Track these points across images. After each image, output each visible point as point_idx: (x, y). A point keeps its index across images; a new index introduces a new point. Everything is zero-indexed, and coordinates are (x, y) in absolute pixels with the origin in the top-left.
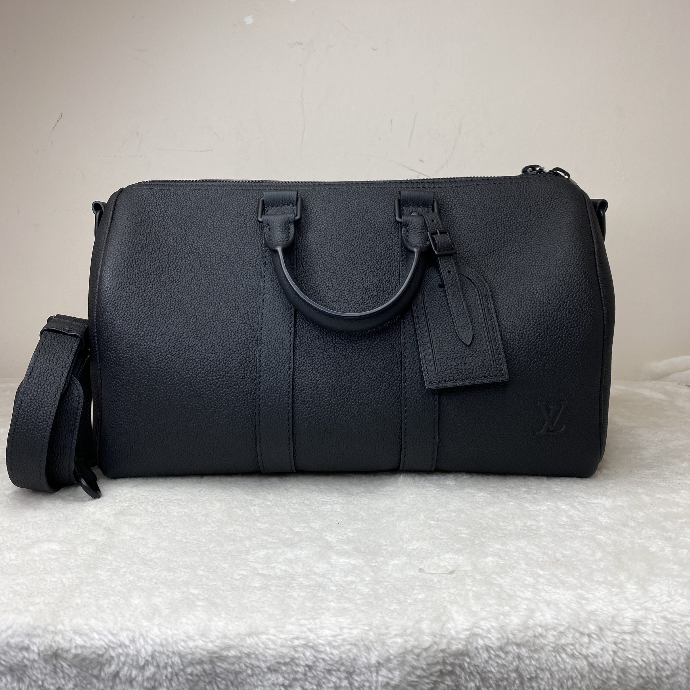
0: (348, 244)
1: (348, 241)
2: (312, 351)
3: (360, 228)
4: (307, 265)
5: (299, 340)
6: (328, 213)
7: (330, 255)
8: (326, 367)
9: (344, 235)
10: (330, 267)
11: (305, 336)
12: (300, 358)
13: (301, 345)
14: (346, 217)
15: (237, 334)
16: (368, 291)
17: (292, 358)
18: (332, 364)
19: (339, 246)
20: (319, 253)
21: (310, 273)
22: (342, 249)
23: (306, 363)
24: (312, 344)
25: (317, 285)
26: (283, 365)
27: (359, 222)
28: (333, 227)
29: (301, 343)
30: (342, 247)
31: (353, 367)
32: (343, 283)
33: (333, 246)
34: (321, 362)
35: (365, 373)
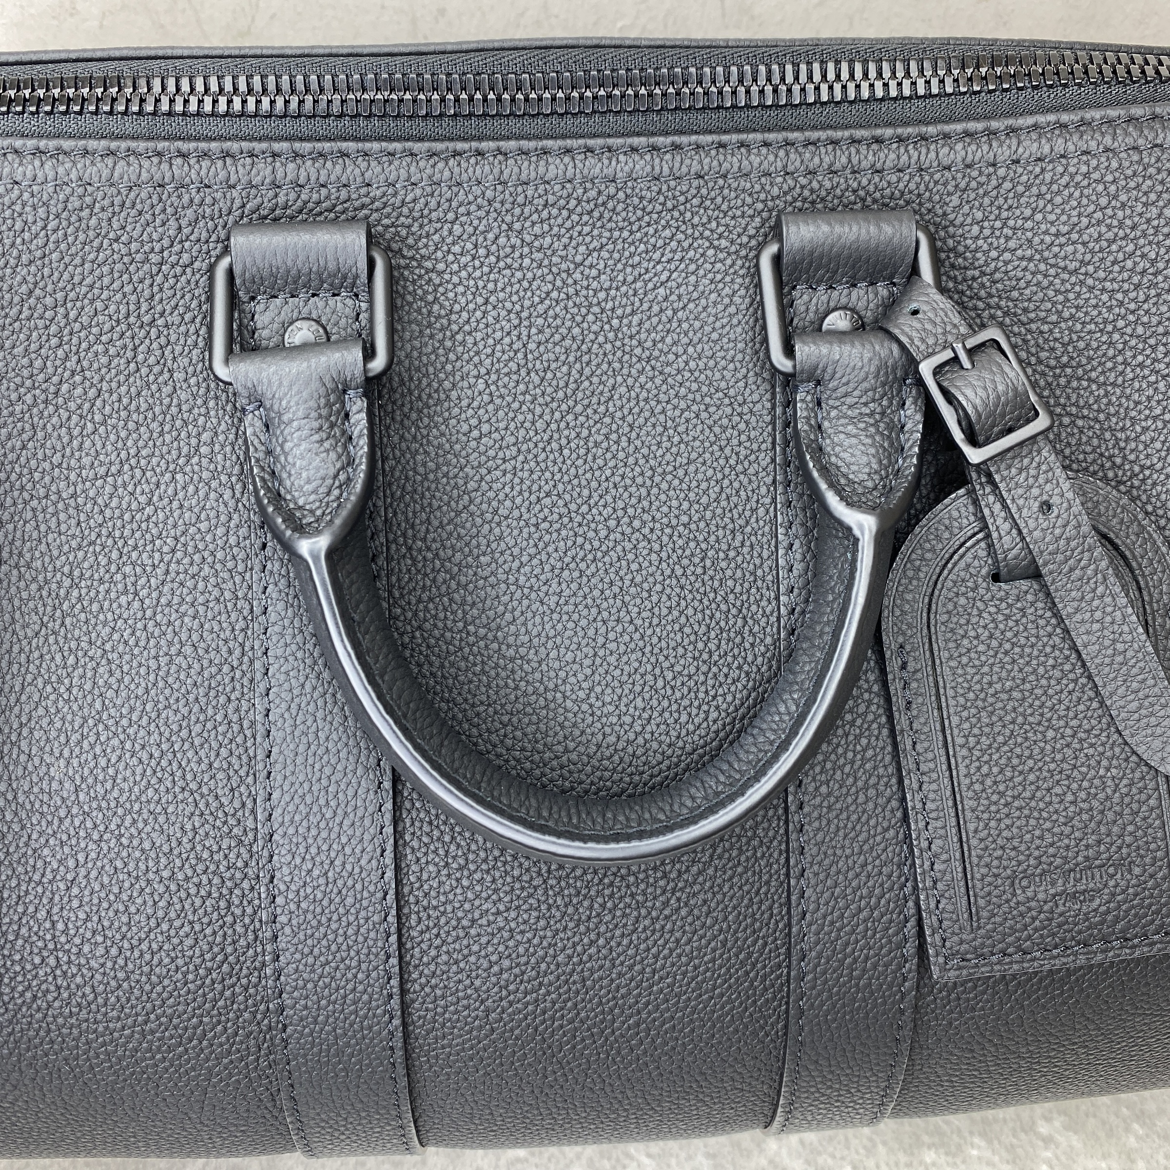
0: (580, 462)
1: (582, 451)
2: (467, 906)
3: (623, 390)
4: (430, 555)
5: (414, 868)
6: (497, 320)
7: (516, 513)
8: (518, 965)
9: (563, 425)
10: (516, 564)
11: (435, 852)
12: (422, 932)
13: (426, 887)
14: (568, 342)
15: (178, 863)
16: (661, 658)
17: (393, 939)
18: (541, 953)
19: (548, 475)
20: (471, 501)
21: (444, 588)
22: (560, 487)
23: (448, 952)
24: (465, 882)
25: (472, 639)
26: (364, 966)
27: (620, 361)
28: (522, 387)
29: (425, 876)
30: (558, 476)
31: (618, 962)
32: (569, 633)
33: (526, 474)
34: (501, 948)
35: (661, 978)
